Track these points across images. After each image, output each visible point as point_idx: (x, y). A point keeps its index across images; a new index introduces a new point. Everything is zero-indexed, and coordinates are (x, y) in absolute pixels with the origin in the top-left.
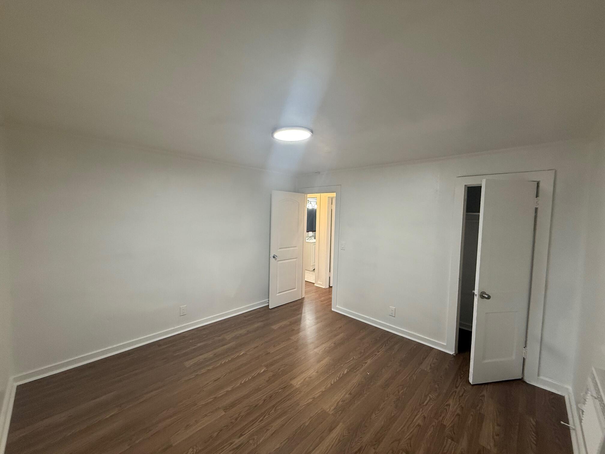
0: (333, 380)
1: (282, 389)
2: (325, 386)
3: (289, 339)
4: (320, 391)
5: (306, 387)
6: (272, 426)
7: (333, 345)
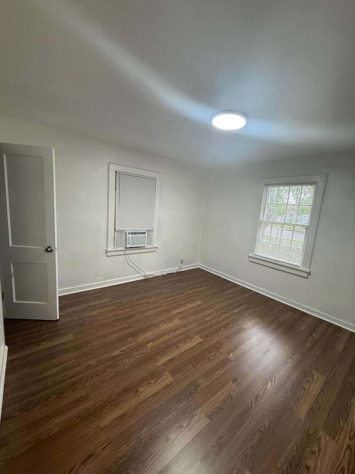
0: (166, 338)
1: (209, 336)
2: (175, 334)
3: (210, 417)
4: (180, 331)
5: (190, 335)
6: (211, 317)
7: (142, 389)
